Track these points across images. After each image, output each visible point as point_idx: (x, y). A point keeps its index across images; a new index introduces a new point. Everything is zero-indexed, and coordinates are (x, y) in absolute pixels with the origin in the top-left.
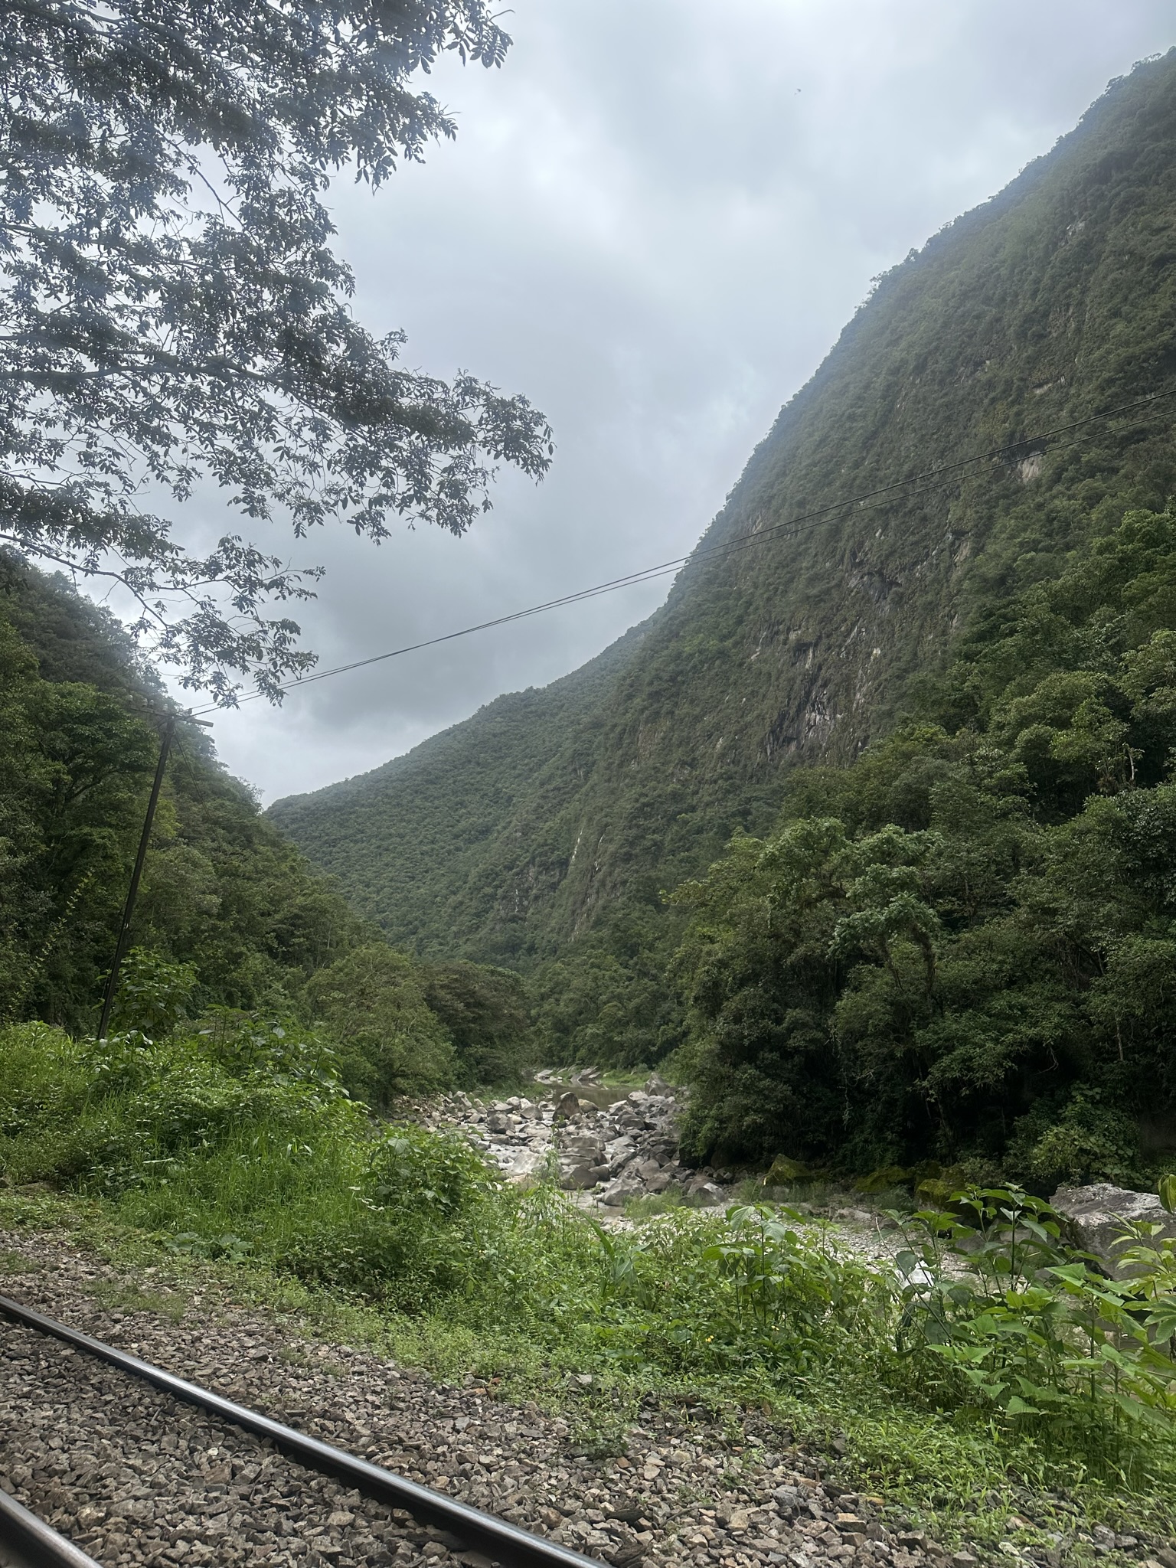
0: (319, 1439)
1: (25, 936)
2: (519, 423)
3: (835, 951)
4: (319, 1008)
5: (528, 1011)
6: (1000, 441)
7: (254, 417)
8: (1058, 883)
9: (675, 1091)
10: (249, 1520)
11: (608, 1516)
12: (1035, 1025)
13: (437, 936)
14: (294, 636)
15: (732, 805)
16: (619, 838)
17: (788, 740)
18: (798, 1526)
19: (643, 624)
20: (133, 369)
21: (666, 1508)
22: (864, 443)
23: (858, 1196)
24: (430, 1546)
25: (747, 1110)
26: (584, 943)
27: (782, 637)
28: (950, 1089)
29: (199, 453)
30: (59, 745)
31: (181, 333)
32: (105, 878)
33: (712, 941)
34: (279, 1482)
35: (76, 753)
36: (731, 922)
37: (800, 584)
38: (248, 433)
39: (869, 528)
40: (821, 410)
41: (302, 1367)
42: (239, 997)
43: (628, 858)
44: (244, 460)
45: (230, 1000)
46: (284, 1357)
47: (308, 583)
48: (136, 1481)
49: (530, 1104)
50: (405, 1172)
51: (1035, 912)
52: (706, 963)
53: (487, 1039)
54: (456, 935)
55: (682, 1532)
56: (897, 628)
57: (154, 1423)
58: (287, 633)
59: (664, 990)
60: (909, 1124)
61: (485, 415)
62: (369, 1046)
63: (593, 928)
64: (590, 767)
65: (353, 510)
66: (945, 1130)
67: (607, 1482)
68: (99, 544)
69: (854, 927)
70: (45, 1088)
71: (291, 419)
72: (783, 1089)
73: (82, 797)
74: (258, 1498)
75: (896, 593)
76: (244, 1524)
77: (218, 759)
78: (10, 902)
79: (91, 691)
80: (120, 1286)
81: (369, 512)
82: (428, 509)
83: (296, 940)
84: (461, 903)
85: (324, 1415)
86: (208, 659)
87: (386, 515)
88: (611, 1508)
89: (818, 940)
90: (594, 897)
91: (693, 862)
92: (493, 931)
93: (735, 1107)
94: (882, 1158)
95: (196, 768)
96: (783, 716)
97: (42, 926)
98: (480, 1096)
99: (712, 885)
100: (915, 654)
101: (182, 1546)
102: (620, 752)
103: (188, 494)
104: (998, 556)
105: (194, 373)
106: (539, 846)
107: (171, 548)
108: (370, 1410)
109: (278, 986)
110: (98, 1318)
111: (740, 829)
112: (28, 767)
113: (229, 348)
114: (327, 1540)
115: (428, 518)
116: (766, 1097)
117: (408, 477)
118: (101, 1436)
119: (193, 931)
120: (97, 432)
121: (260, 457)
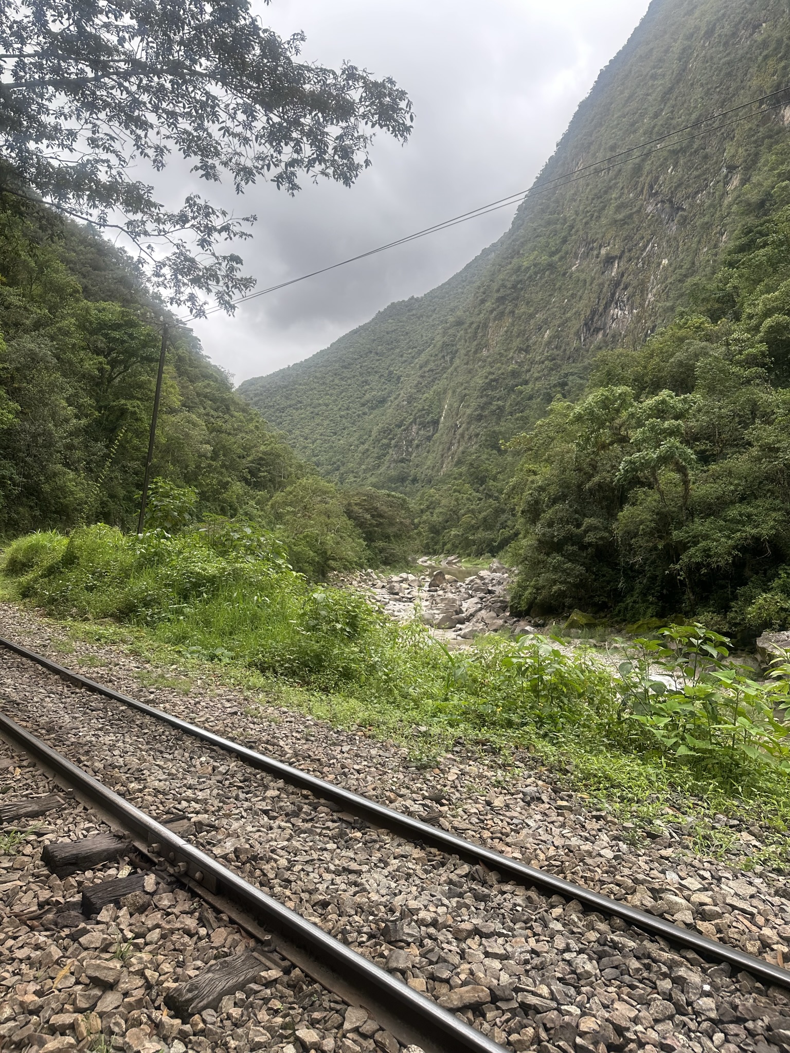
0: (263, 754)
1: (91, 471)
2: (388, 99)
3: (620, 479)
4: (279, 517)
5: (413, 520)
6: (768, 92)
7: (204, 105)
8: (782, 429)
9: (509, 571)
10: (221, 792)
11: (424, 798)
12: (757, 527)
13: (353, 472)
14: (239, 266)
15: (554, 379)
16: (474, 404)
17: (597, 330)
18: (533, 807)
19: (493, 245)
20: (117, 73)
21: (458, 795)
22: (663, 97)
23: (628, 635)
24: (321, 808)
25: (555, 582)
26: (449, 476)
27: (595, 252)
28: (693, 569)
29: (168, 134)
30: (100, 345)
31: (147, 44)
32: (138, 434)
33: (535, 473)
34: (239, 775)
35: (111, 350)
36: (549, 461)
37: (610, 211)
38: (201, 117)
39: (663, 166)
40: (630, 72)
41: (256, 718)
42: (228, 510)
43: (480, 418)
44: (199, 138)
45: (223, 512)
46: (247, 713)
47: (246, 228)
48: (160, 772)
49: (414, 578)
50: (323, 613)
51: (764, 450)
52: (530, 489)
53: (386, 537)
54: (365, 471)
55: (465, 807)
56: (681, 243)
57: (170, 744)
58: (234, 264)
59: (503, 506)
60: (665, 592)
61: (364, 95)
62: (311, 542)
63: (456, 466)
64: (454, 354)
65: (275, 171)
66: (689, 596)
67: (426, 780)
68: (109, 205)
69: (634, 463)
70: (108, 563)
71: (228, 105)
72: (580, 569)
73: (118, 379)
74: (227, 782)
75: (681, 216)
76: (218, 794)
77: (204, 353)
78: (80, 449)
79: (117, 307)
80: (155, 675)
81: (285, 173)
82: (327, 168)
83: (262, 474)
84: (368, 450)
85: (267, 742)
86: (184, 284)
87: (298, 174)
88: (427, 794)
89: (608, 472)
90: (456, 445)
91: (525, 420)
92: (389, 469)
93: (547, 580)
94: (645, 613)
95: (190, 359)
96: (594, 312)
97: (101, 464)
98: (382, 572)
99: (536, 436)
100: (693, 263)
101: (184, 804)
102: (475, 343)
103: (163, 165)
104: (760, 184)
105: (159, 74)
106: (419, 411)
107: (155, 205)
108: (294, 741)
109: (252, 503)
110: (141, 691)
111: (559, 396)
112: (82, 360)
113: (181, 53)
114: (264, 804)
115: (327, 175)
116: (568, 574)
117: (311, 145)
118: (141, 750)
119: (196, 467)
120: (98, 122)
121: (210, 135)
